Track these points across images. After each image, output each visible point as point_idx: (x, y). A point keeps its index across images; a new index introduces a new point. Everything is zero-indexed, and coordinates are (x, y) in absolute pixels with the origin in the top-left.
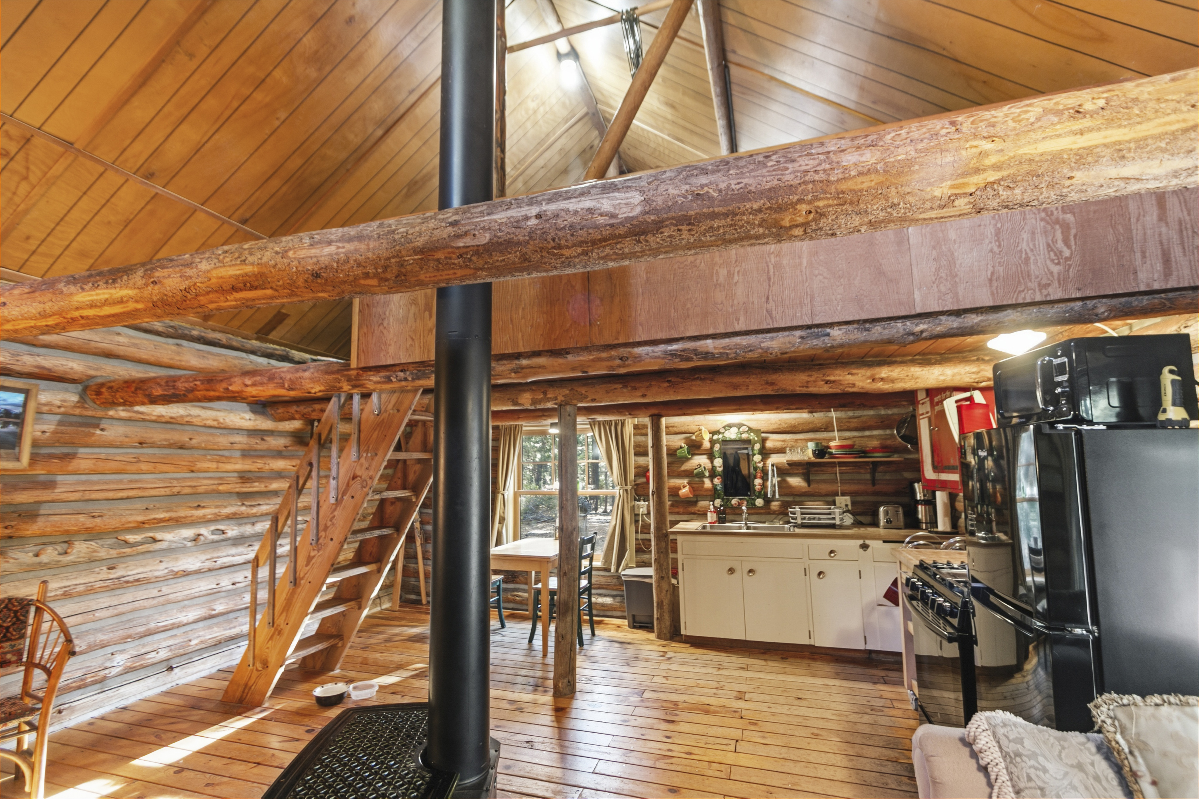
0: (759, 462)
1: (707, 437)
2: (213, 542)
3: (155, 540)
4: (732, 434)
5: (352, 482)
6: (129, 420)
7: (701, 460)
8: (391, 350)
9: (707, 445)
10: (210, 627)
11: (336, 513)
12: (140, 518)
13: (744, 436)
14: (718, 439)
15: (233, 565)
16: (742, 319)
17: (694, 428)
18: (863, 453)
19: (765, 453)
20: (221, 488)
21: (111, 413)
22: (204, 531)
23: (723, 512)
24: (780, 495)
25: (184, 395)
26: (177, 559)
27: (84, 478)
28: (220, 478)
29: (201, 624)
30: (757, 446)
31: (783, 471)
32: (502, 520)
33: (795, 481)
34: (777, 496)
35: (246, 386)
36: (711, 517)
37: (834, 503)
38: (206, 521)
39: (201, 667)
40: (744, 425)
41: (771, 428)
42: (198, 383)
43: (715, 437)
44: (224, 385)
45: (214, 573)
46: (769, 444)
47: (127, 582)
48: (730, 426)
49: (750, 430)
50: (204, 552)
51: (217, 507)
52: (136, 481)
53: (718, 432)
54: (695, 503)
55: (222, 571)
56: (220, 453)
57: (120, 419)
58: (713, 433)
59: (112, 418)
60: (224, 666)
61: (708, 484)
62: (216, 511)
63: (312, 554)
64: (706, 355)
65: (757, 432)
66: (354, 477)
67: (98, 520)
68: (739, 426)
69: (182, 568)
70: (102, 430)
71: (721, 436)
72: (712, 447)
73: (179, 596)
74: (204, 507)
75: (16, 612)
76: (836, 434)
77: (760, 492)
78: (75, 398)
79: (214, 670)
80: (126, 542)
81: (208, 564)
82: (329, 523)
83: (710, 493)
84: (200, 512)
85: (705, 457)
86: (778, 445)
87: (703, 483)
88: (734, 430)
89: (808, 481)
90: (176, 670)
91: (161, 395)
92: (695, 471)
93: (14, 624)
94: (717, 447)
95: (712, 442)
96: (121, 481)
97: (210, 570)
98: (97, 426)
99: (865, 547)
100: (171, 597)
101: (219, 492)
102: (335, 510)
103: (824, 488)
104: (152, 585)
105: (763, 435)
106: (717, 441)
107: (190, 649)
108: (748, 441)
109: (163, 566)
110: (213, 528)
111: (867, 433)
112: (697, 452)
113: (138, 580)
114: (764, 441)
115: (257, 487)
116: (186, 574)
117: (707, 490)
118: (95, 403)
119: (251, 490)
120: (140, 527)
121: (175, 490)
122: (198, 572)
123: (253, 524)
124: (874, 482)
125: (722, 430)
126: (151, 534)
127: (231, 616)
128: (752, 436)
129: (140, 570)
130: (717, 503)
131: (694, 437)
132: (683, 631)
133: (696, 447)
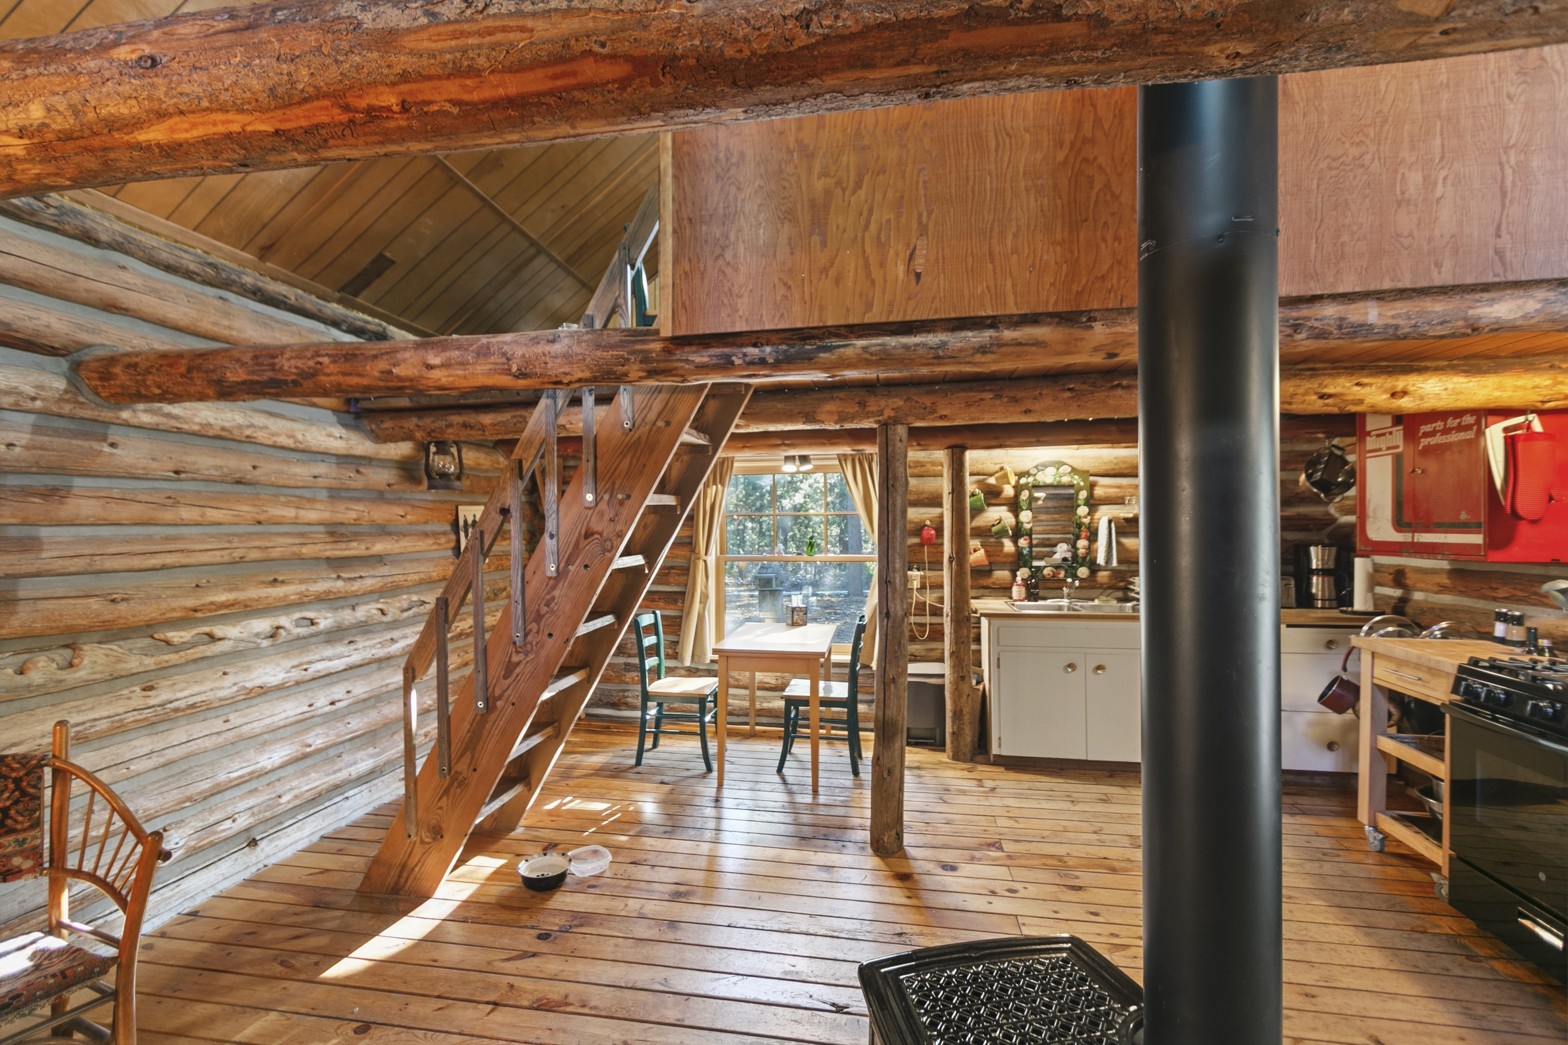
0: (1085, 517)
1: (1011, 480)
2: (299, 638)
3: (212, 638)
4: (1048, 477)
5: (583, 543)
6: (155, 429)
7: (1001, 514)
8: (744, 305)
9: (1008, 491)
10: (304, 773)
11: (556, 593)
12: (190, 603)
13: (1065, 480)
14: (1028, 484)
15: (331, 674)
16: (1448, 264)
17: (993, 466)
19: (1093, 504)
20: (305, 550)
21: (125, 415)
22: (283, 621)
23: (1036, 586)
24: (1120, 562)
25: (295, 383)
26: (248, 669)
27: (87, 531)
28: (302, 535)
29: (290, 769)
30: (1083, 495)
31: (1120, 529)
32: (705, 597)
33: (1133, 544)
34: (1115, 563)
35: (430, 367)
36: (1017, 591)
38: (288, 606)
39: (298, 835)
40: (1064, 464)
41: (1103, 468)
42: (325, 360)
43: (1023, 481)
44: (382, 365)
45: (303, 687)
46: (1098, 492)
47: (176, 710)
48: (1045, 466)
49: (1074, 470)
50: (287, 654)
51: (302, 582)
52: (176, 539)
53: (1027, 474)
54: (989, 572)
55: (313, 684)
56: (298, 492)
57: (140, 427)
58: (1020, 475)
59: (127, 425)
60: (328, 830)
61: (1008, 546)
62: (303, 588)
63: (515, 659)
64: (1362, 329)
65: (1084, 474)
66: (588, 534)
67: (123, 606)
68: (1059, 464)
69: (258, 682)
70: (112, 445)
71: (1031, 479)
72: (1017, 495)
73: (257, 727)
74: (283, 582)
75: (17, 781)
77: (1084, 558)
78: (60, 384)
79: (315, 838)
80: (168, 643)
81: (296, 674)
82: (544, 610)
83: (1011, 559)
84: (278, 591)
85: (1005, 508)
86: (1113, 492)
87: (1002, 545)
88: (1051, 470)
90: (262, 845)
91: (244, 383)
92: (994, 529)
93: (16, 802)
94: (1025, 495)
95: (1018, 488)
96: (149, 539)
97: (298, 683)
98: (104, 438)
100: (245, 729)
101: (301, 558)
102: (554, 588)
104: (212, 713)
105: (1092, 478)
106: (1026, 486)
107: (281, 809)
108: (1071, 487)
109: (229, 680)
110: (297, 615)
112: (993, 501)
113: (193, 706)
114: (1093, 486)
115: (356, 549)
116: (263, 692)
117: (1008, 555)
118: (98, 394)
119: (347, 553)
120: (188, 618)
121: (237, 554)
122: (280, 687)
123: (353, 608)
125: (1033, 471)
126: (207, 629)
127: (332, 752)
128: (1077, 480)
129: (196, 689)
130: (1023, 573)
131: (992, 481)
132: (995, 750)
133: (993, 495)
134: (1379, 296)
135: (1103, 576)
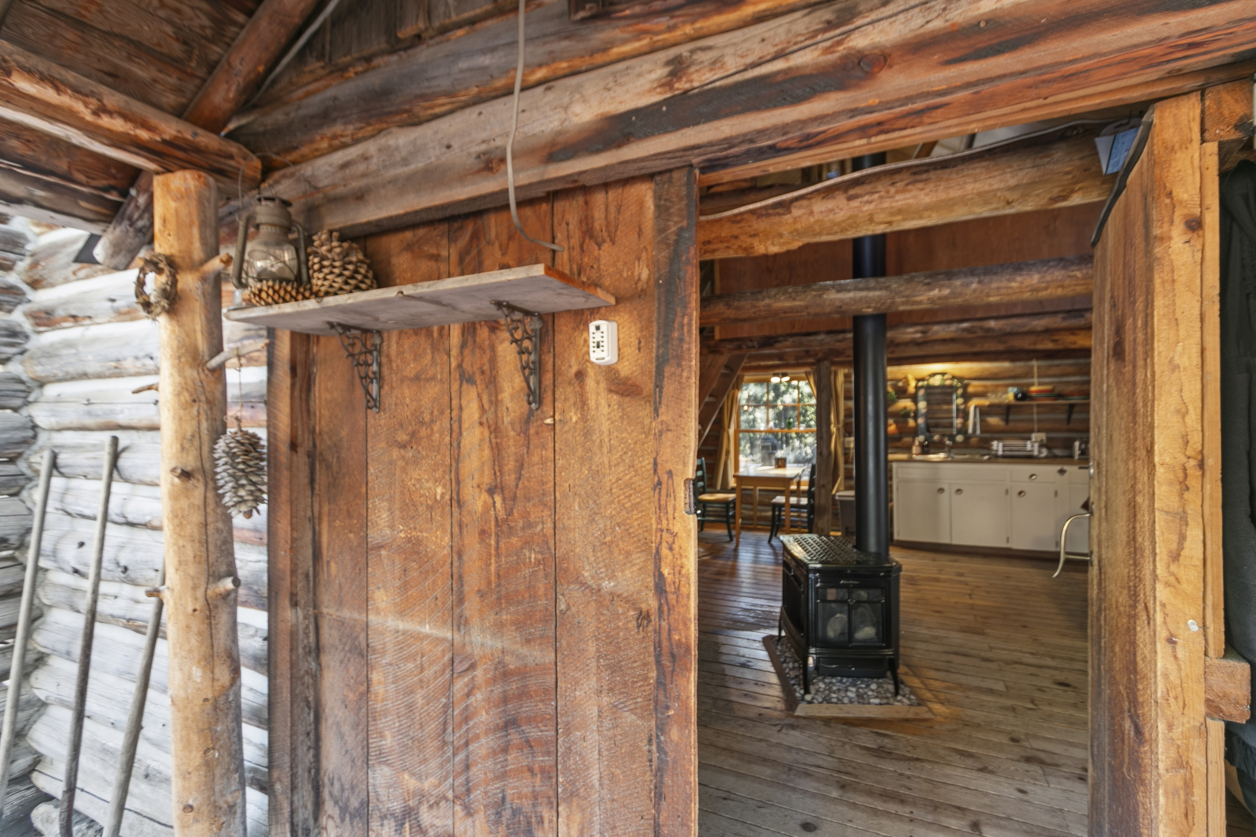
0: (962, 405)
1: (913, 384)
4: (936, 381)
7: (906, 403)
9: (911, 389)
13: (948, 382)
14: (923, 385)
17: (900, 376)
18: (1060, 396)
19: (967, 397)
23: (927, 446)
24: (982, 432)
30: (960, 391)
31: (984, 412)
32: (728, 453)
33: (994, 421)
34: (978, 432)
36: (916, 449)
37: (1030, 439)
40: (947, 373)
41: (974, 375)
43: (920, 384)
46: (971, 390)
48: (934, 375)
49: (953, 378)
53: (923, 380)
54: (899, 439)
58: (918, 380)
61: (911, 423)
65: (960, 379)
68: (943, 374)
71: (925, 383)
72: (917, 392)
76: (1036, 380)
77: (961, 430)
83: (914, 431)
85: (909, 400)
86: (980, 389)
87: (907, 422)
88: (938, 378)
89: (1007, 421)
92: (901, 413)
94: (921, 392)
95: (917, 388)
99: (1062, 472)
103: (1021, 426)
105: (966, 381)
106: (922, 387)
108: (951, 387)
111: (1065, 379)
112: (902, 396)
114: (965, 387)
117: (912, 428)
124: (1069, 420)
125: (927, 378)
128: (955, 382)
130: (921, 438)
131: (900, 384)
132: (896, 537)
133: (902, 392)
134: (996, 318)
135: (974, 440)
